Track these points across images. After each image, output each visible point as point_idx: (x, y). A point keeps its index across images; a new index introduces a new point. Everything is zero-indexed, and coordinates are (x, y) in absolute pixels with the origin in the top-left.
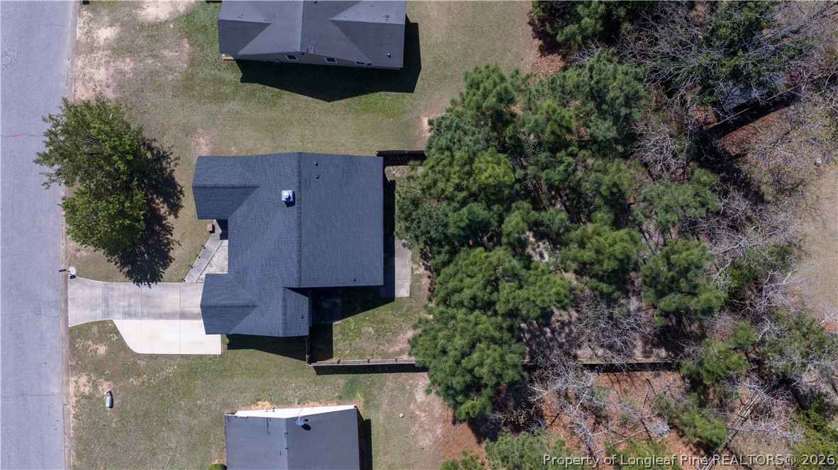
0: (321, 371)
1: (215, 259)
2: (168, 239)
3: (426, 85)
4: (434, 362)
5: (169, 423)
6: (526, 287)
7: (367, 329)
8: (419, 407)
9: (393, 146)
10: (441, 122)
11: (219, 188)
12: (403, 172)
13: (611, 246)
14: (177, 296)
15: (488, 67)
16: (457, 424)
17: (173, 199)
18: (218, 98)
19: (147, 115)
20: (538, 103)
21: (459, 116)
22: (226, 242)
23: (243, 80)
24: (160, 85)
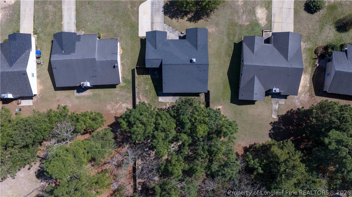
0: (133, 71)
1: (172, 34)
2: (179, 17)
3: (233, 107)
4: (138, 111)
5: (115, 18)
6: (163, 141)
7: (148, 87)
8: (120, 105)
9: (211, 96)
10: (218, 113)
11: (197, 37)
12: (202, 99)
13: (177, 169)
14: (159, 21)
15: (237, 129)
16: (115, 118)
17: (193, 19)
18: (229, 35)
19: (223, 10)
20: (224, 146)
21: (220, 119)
22: (178, 38)
23: (235, 43)
24: (233, 14)
